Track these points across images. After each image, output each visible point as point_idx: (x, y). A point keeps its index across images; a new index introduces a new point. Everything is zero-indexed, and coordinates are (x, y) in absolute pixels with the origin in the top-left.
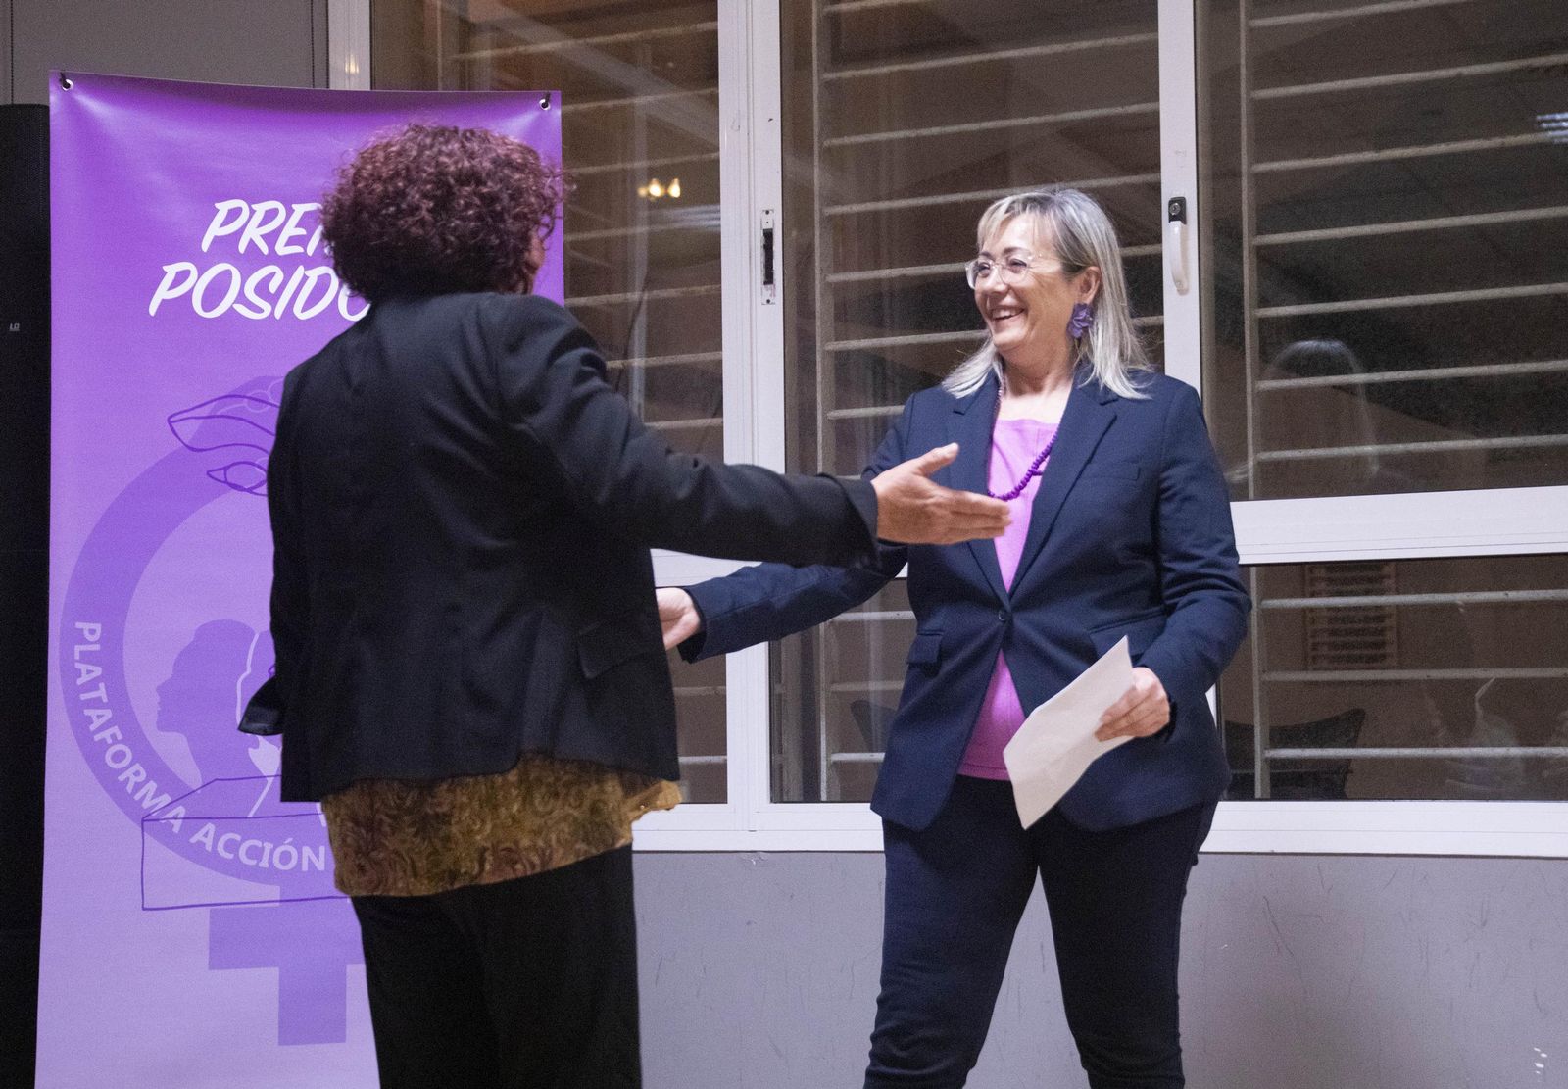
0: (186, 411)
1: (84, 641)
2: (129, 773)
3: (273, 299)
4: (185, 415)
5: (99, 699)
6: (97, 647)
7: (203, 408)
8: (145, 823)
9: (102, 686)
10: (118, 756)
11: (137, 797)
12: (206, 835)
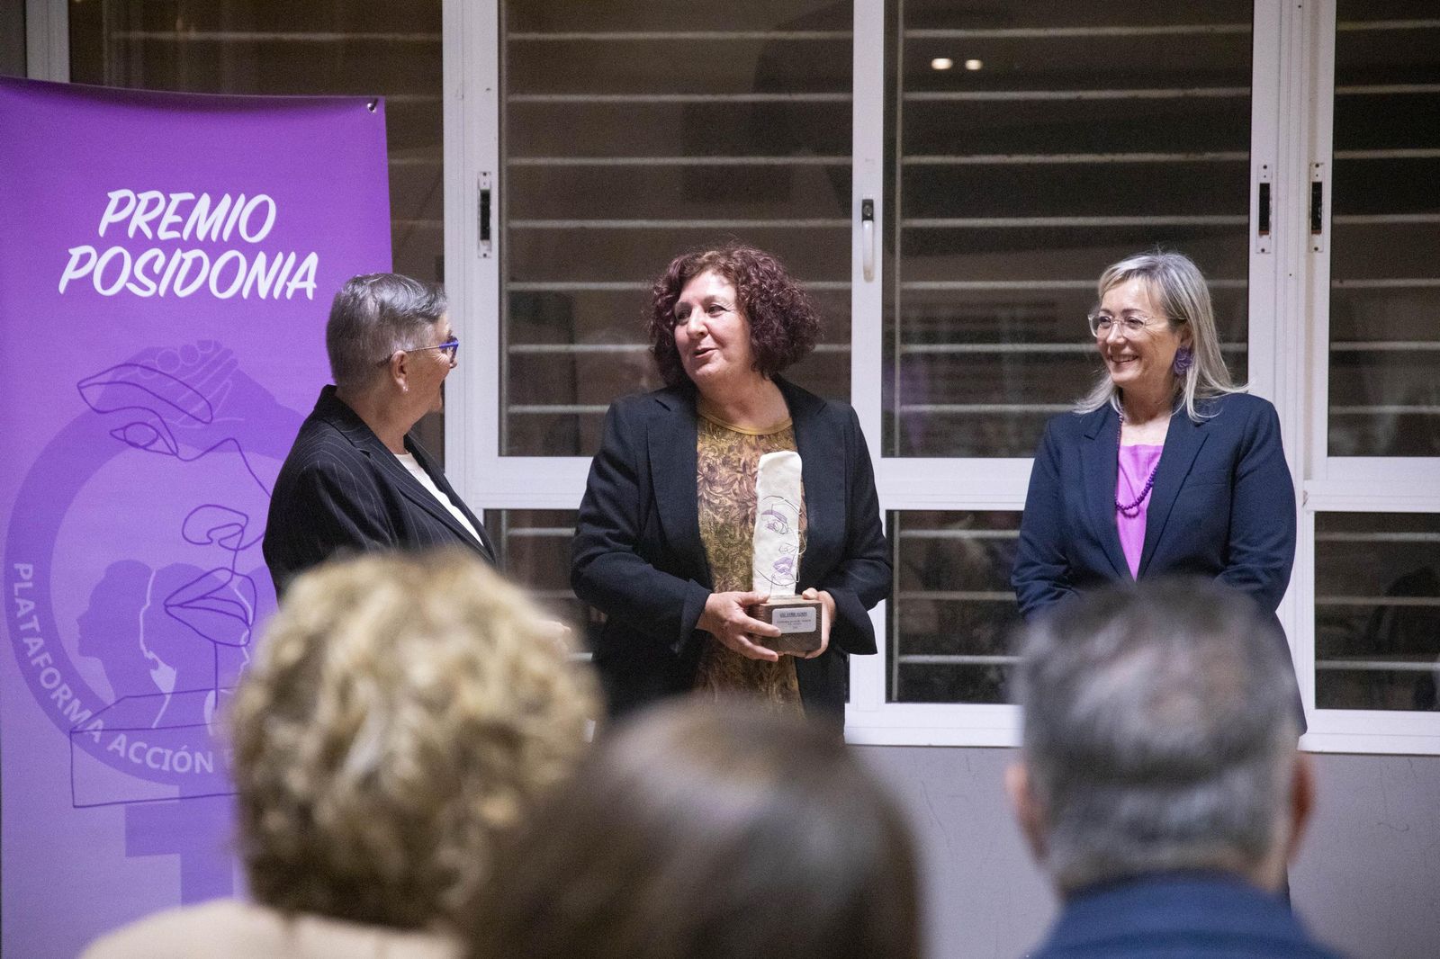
0: (90, 378)
1: (22, 580)
2: (59, 693)
3: (157, 279)
4: (92, 381)
5: (34, 628)
6: (30, 585)
7: (105, 375)
8: (74, 736)
9: (35, 617)
10: (50, 678)
11: (66, 712)
12: (119, 744)
